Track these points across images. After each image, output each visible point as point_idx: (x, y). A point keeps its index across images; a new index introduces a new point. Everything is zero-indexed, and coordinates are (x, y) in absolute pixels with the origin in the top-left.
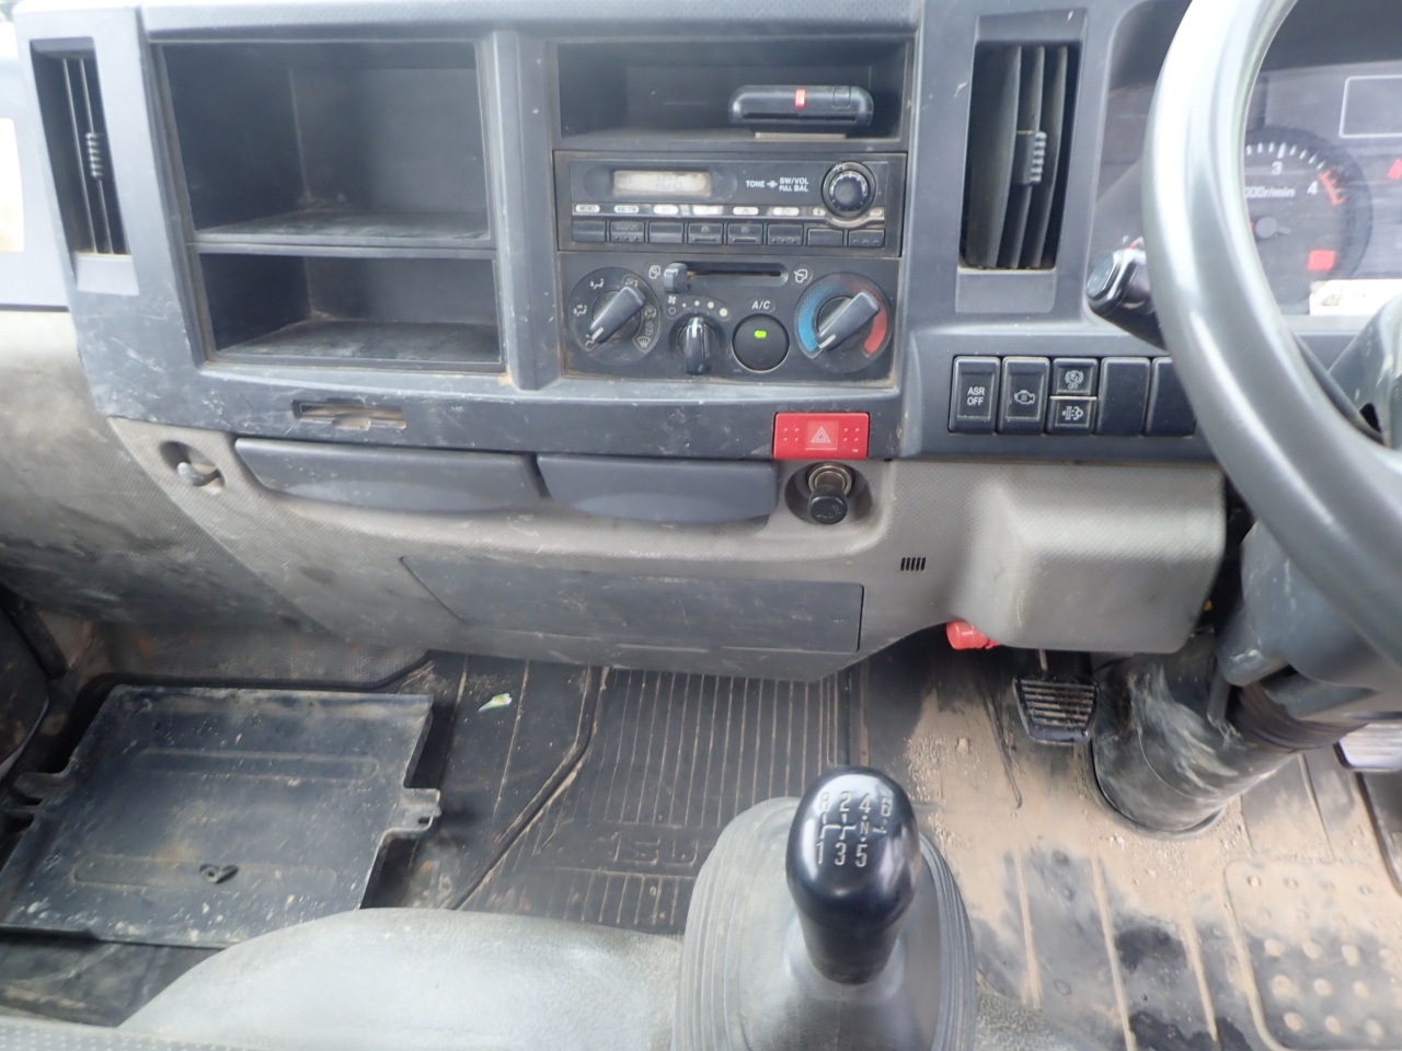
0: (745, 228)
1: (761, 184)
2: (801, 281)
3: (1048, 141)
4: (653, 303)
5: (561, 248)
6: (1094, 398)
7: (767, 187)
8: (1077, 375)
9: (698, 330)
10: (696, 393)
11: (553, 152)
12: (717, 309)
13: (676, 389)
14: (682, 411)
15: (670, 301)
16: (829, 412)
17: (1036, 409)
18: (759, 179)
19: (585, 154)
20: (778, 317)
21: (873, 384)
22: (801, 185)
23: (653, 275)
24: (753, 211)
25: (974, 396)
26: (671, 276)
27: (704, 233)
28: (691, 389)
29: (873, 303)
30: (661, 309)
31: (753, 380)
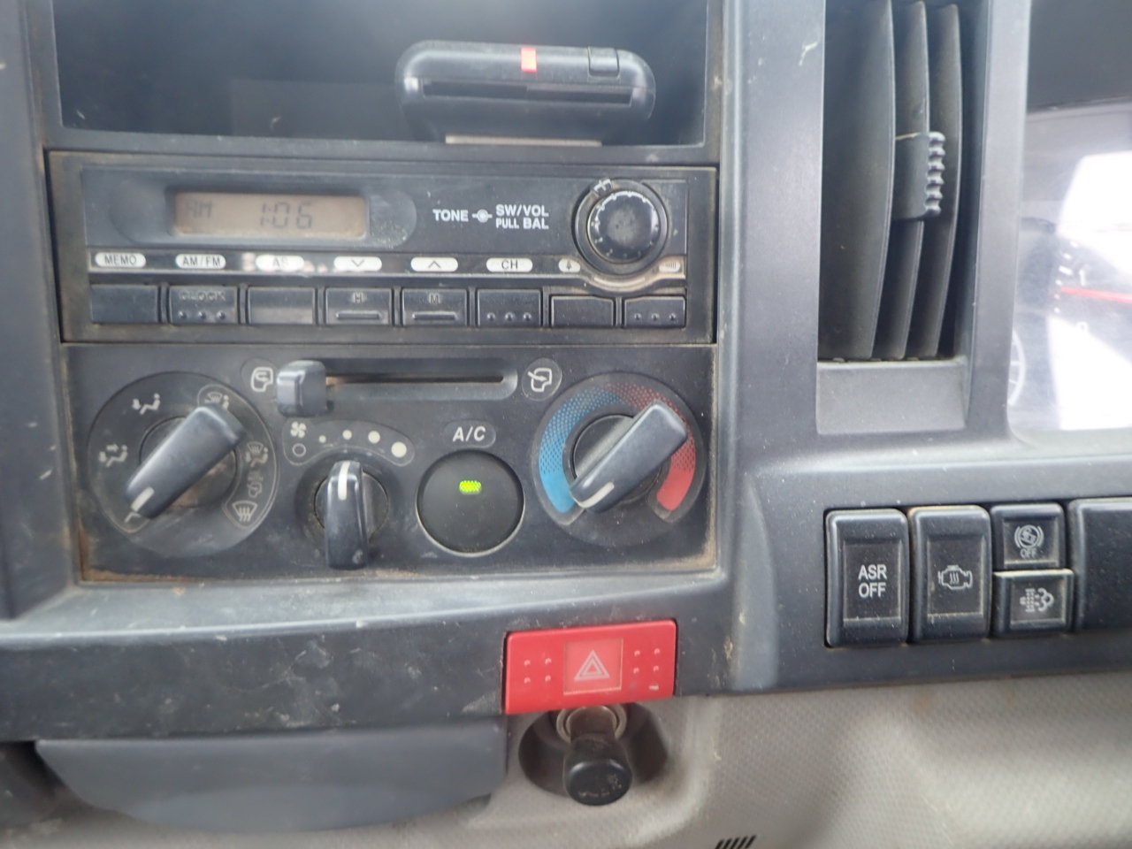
0: (433, 296)
1: (462, 216)
2: (542, 390)
3: (947, 145)
4: (260, 436)
5: (67, 336)
6: (1067, 572)
7: (474, 222)
8: (1034, 533)
9: (350, 484)
10: (351, 604)
11: (46, 153)
12: (386, 444)
13: (310, 597)
14: (321, 645)
15: (294, 433)
16: (605, 623)
17: (977, 597)
18: (457, 207)
19: (113, 158)
20: (500, 454)
21: (676, 565)
22: (535, 217)
23: (259, 384)
24: (448, 265)
25: (868, 582)
26: (292, 384)
27: (355, 306)
28: (340, 595)
29: (675, 422)
30: (277, 447)
31: (460, 571)
